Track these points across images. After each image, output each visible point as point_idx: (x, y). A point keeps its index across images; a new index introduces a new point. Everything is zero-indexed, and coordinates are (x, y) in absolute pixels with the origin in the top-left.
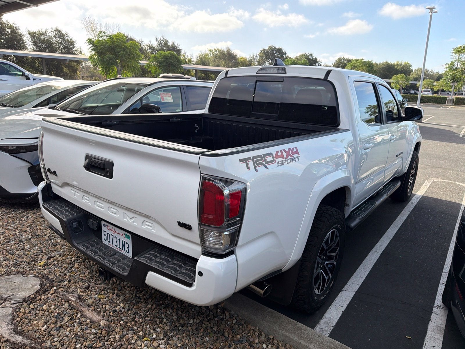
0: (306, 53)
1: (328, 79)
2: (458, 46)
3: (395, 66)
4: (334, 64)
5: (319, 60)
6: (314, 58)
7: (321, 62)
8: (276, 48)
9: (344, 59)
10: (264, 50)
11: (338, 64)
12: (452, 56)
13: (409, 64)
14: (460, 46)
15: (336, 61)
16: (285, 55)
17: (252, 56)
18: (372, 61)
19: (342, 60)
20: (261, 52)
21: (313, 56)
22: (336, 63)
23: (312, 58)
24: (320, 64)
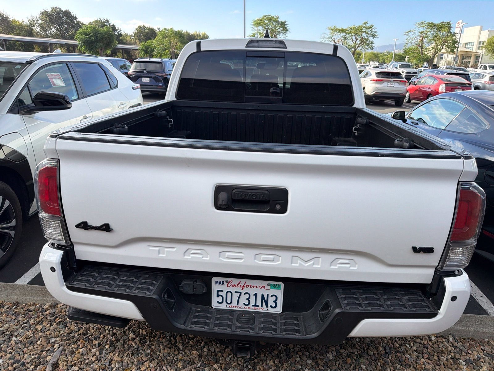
0: (101, 19)
1: (338, 55)
2: (256, 19)
3: (196, 36)
4: (135, 32)
5: (118, 28)
6: (111, 24)
7: (121, 30)
8: (62, 11)
9: (144, 27)
10: (46, 12)
11: (139, 32)
12: (252, 28)
13: (206, 35)
14: (258, 19)
15: (137, 29)
16: (76, 20)
17: (31, 19)
18: (182, 31)
19: (143, 29)
20: (43, 14)
21: (110, 23)
22: (136, 32)
23: (109, 24)
24: (120, 32)
